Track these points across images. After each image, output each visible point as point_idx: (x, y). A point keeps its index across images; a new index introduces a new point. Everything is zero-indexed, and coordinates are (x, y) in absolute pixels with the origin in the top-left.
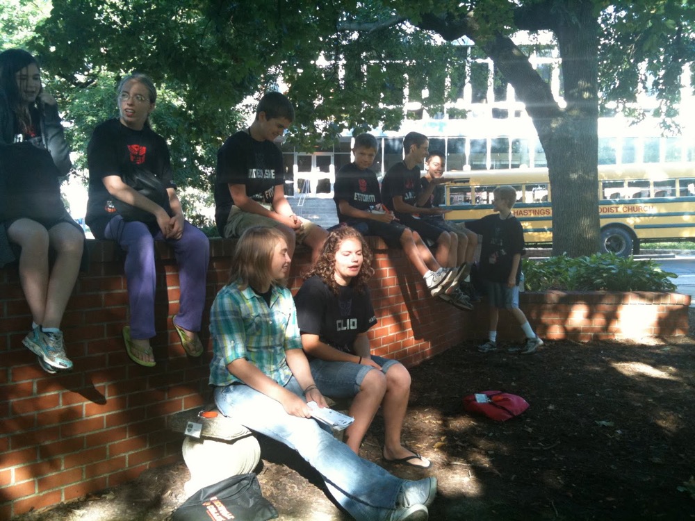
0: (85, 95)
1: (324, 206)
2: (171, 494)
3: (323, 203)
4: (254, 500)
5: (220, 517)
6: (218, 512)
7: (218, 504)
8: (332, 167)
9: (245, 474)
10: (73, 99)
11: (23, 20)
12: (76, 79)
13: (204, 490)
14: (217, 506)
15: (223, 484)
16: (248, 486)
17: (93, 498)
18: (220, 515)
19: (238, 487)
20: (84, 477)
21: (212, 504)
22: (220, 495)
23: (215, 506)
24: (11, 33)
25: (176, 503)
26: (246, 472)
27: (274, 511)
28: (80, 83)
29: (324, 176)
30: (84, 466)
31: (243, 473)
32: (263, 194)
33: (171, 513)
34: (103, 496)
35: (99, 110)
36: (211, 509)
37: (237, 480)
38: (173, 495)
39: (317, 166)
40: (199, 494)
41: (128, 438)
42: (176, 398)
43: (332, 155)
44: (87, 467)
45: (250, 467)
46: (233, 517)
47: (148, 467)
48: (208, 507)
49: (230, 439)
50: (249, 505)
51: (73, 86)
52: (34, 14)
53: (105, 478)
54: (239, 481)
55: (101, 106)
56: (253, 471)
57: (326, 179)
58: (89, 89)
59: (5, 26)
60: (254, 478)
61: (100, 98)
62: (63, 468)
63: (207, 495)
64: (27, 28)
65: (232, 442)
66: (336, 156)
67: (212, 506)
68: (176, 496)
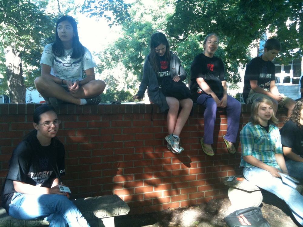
0: (183, 44)
1: (287, 89)
2: (223, 211)
3: (286, 88)
4: (260, 219)
5: (245, 223)
6: (244, 221)
7: (244, 218)
8: (291, 71)
9: (255, 207)
10: (178, 46)
11: (160, 15)
12: (179, 37)
13: (238, 211)
14: (243, 218)
15: (246, 210)
16: (257, 212)
17: (192, 207)
18: (245, 222)
19: (252, 212)
20: (188, 198)
21: (241, 217)
22: (244, 214)
23: (242, 218)
24: (156, 21)
25: (225, 215)
26: (256, 206)
27: (269, 225)
28: (181, 39)
29: (287, 75)
30: (188, 194)
31: (255, 206)
32: (265, 85)
33: (223, 219)
34: (195, 207)
35: (188, 50)
36: (241, 219)
37: (252, 209)
38: (224, 211)
39: (284, 70)
40: (235, 213)
41: (205, 185)
42: (225, 171)
43: (291, 65)
44: (189, 195)
45: (258, 205)
46: (251, 224)
47: (212, 198)
48: (239, 218)
49: (250, 191)
50: (257, 220)
51: (178, 41)
52: (164, 12)
53: (196, 200)
54: (253, 210)
55: (189, 48)
56: (259, 206)
57: (288, 77)
58: (184, 41)
59: (153, 18)
60: (260, 209)
61: (189, 45)
62: (180, 193)
63: (239, 213)
64: (161, 18)
65: (250, 192)
66: (294, 66)
67: (241, 218)
68: (225, 212)
